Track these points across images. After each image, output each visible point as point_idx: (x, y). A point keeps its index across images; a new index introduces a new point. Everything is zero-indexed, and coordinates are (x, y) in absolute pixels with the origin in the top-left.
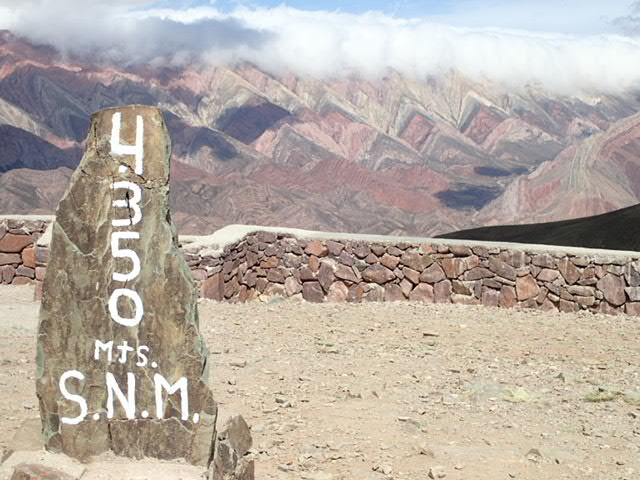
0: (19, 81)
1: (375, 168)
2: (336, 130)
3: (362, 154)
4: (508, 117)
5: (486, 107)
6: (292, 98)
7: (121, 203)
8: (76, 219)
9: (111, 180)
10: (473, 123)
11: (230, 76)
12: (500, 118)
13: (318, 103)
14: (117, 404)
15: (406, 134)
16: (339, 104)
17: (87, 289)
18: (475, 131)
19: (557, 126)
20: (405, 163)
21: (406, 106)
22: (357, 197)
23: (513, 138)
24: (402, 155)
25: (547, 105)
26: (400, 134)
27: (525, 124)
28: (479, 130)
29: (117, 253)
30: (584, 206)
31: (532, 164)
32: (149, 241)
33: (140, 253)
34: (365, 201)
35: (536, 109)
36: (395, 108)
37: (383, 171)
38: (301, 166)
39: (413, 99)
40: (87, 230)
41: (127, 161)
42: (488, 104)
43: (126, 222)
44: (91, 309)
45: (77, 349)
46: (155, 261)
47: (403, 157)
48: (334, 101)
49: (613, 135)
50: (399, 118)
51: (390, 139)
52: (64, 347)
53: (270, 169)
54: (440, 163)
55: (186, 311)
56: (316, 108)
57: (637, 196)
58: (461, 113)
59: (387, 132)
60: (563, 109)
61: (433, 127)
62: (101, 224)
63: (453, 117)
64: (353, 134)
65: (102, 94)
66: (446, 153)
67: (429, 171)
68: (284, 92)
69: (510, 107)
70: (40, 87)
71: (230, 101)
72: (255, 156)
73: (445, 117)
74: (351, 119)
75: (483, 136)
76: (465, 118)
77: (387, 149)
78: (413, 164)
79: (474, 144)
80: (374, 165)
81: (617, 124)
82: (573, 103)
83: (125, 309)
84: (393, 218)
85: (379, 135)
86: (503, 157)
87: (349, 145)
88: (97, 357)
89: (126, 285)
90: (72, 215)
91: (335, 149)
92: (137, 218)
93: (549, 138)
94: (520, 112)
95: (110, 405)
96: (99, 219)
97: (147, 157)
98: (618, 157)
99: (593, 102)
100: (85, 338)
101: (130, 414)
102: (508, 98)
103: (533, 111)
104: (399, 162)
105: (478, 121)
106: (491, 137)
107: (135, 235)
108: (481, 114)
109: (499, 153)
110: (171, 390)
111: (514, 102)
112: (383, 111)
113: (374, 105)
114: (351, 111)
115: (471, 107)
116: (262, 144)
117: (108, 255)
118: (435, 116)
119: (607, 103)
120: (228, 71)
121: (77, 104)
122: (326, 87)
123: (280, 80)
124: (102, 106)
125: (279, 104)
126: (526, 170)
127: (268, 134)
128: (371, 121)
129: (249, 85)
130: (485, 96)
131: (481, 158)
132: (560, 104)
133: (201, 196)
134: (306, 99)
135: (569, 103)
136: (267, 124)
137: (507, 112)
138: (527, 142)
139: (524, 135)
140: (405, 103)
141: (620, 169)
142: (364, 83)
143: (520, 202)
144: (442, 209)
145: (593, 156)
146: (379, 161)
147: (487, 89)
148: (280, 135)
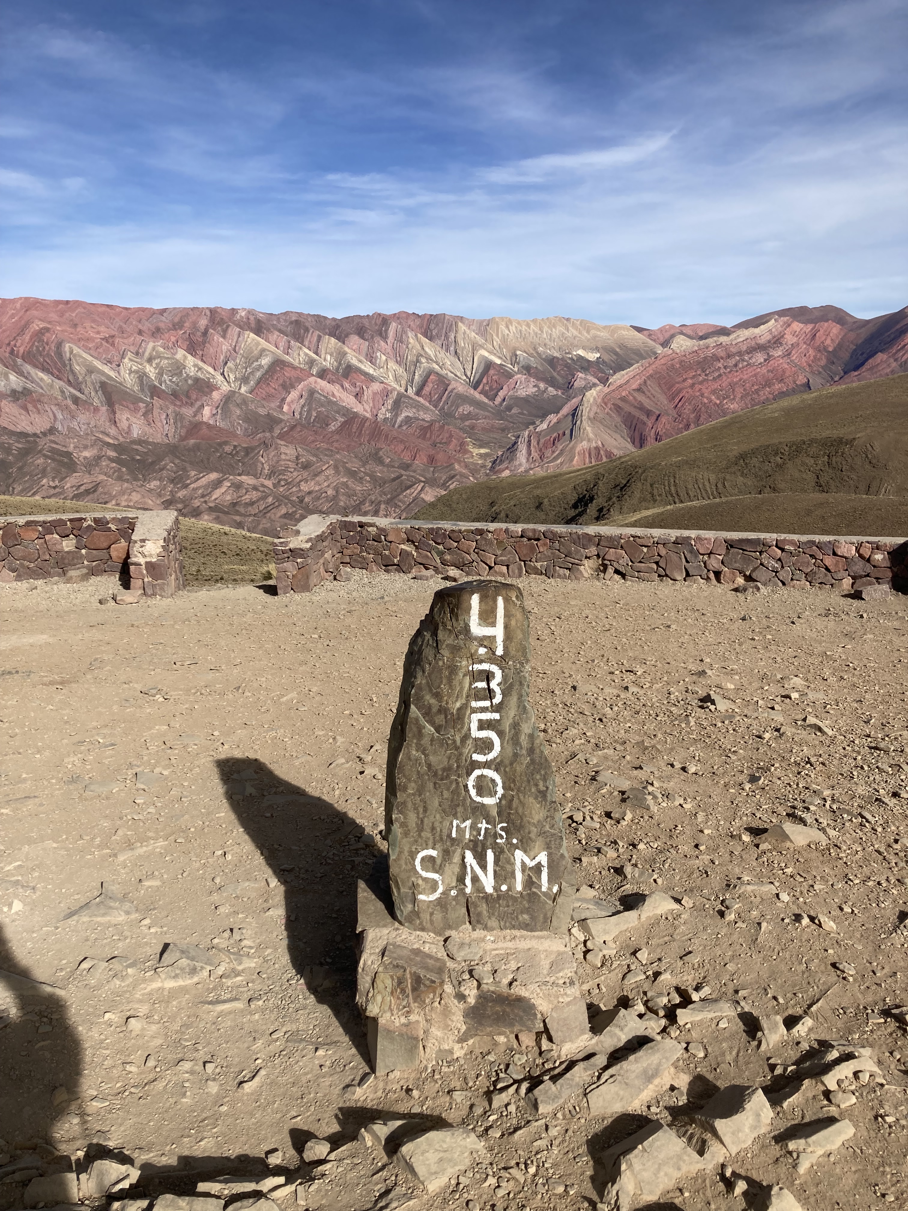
0: (47, 348)
1: (396, 426)
2: (358, 389)
3: (384, 413)
4: (517, 373)
5: (495, 363)
6: (315, 361)
7: (482, 685)
8: (433, 701)
9: (470, 662)
10: (485, 381)
11: (253, 340)
12: (509, 376)
13: (340, 364)
14: (475, 879)
15: (424, 392)
16: (360, 365)
17: (444, 770)
18: (487, 388)
19: (561, 381)
20: (423, 420)
21: (422, 365)
22: (381, 453)
23: (522, 393)
24: (421, 413)
25: (552, 361)
26: (418, 393)
27: (532, 380)
28: (491, 387)
29: (476, 733)
30: (587, 455)
31: (539, 417)
32: (511, 721)
33: (500, 734)
34: (388, 457)
35: (542, 365)
36: (412, 368)
37: (404, 428)
38: (327, 425)
39: (429, 358)
40: (444, 711)
41: (488, 642)
42: (498, 362)
43: (487, 703)
44: (448, 789)
45: (433, 829)
46: (515, 740)
47: (422, 415)
48: (354, 362)
49: (612, 388)
50: (416, 377)
51: (409, 398)
52: (420, 828)
53: (298, 428)
54: (456, 419)
55: (547, 788)
56: (337, 369)
57: (633, 443)
58: (473, 371)
59: (406, 391)
60: (567, 365)
61: (448, 385)
62: (458, 705)
63: (466, 375)
64: (375, 394)
65: (130, 360)
66: (460, 410)
67: (446, 427)
68: (306, 355)
69: (518, 364)
70: (68, 355)
71: (255, 364)
72: (282, 417)
73: (458, 374)
74: (371, 379)
75: (495, 391)
76: (478, 375)
77: (407, 407)
78: (432, 420)
79: (486, 400)
80: (396, 422)
81: (614, 377)
82: (575, 358)
83: (484, 786)
84: (414, 471)
85: (399, 394)
86: (513, 411)
87: (371, 405)
88: (454, 835)
89: (486, 765)
90: (428, 697)
91: (358, 408)
92: (498, 699)
93: (555, 393)
94: (527, 369)
95: (468, 881)
96: (457, 701)
97: (508, 637)
98: (618, 408)
99: (593, 356)
100: (442, 818)
101: (489, 889)
102: (516, 355)
103: (539, 367)
104: (419, 419)
105: (490, 379)
106: (501, 394)
107: (496, 716)
108: (492, 372)
109: (509, 408)
110: (531, 864)
111: (522, 359)
112: (401, 371)
113: (392, 365)
114: (371, 371)
115: (483, 365)
116: (289, 405)
117: (467, 736)
118: (450, 374)
119: (606, 358)
120: (252, 335)
121: (106, 369)
122: (346, 349)
123: (302, 343)
124: (131, 372)
125: (302, 366)
126: (534, 423)
127: (293, 395)
128: (391, 381)
129: (273, 348)
130: (495, 354)
131: (493, 413)
132: (563, 359)
133: (233, 456)
134: (328, 361)
135: (572, 359)
136: (293, 387)
137: (516, 369)
138: (534, 396)
139: (531, 390)
140: (421, 363)
141: (618, 419)
142: (382, 343)
143: (529, 453)
144: (459, 462)
145: (595, 409)
146: (400, 419)
147: (497, 347)
148: (305, 394)
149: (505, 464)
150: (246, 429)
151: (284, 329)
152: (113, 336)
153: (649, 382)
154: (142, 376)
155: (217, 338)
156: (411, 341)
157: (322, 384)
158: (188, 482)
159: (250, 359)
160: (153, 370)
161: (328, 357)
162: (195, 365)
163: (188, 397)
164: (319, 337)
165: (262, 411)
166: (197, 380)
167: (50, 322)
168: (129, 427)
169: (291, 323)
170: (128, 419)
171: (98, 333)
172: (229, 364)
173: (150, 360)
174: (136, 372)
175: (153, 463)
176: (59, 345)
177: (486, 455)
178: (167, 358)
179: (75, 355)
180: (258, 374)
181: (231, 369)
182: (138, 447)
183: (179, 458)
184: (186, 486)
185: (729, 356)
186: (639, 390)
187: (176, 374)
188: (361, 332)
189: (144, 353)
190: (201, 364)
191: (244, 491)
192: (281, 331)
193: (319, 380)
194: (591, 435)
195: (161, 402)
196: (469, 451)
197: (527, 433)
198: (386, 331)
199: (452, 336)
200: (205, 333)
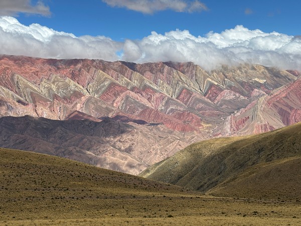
0: (7, 76)
1: (167, 113)
2: (149, 96)
3: (161, 107)
4: (225, 89)
6: (129, 83)
10: (209, 92)
11: (102, 74)
12: (221, 90)
13: (141, 84)
15: (180, 97)
16: (150, 85)
19: (247, 93)
20: (180, 110)
23: (228, 98)
25: (242, 84)
26: (177, 98)
27: (233, 92)
28: (212, 95)
30: (260, 128)
31: (236, 109)
35: (238, 85)
36: (175, 86)
37: (170, 114)
38: (134, 112)
39: (183, 82)
42: (216, 84)
47: (179, 108)
48: (148, 84)
49: (272, 96)
50: (177, 90)
51: (173, 100)
54: (195, 110)
56: (140, 87)
57: (284, 123)
58: (204, 88)
59: (172, 97)
60: (250, 86)
61: (192, 94)
63: (200, 90)
64: (157, 98)
65: (45, 82)
66: (198, 106)
67: (191, 114)
68: (126, 80)
69: (226, 85)
70: (16, 80)
71: (102, 84)
72: (113, 109)
73: (197, 89)
74: (155, 91)
75: (214, 98)
76: (206, 90)
77: (172, 104)
78: (183, 111)
79: (210, 102)
80: (166, 111)
81: (273, 91)
82: (254, 82)
84: (175, 135)
85: (168, 98)
86: (223, 107)
87: (155, 103)
91: (149, 105)
93: (244, 98)
94: (230, 87)
98: (275, 106)
99: (262, 81)
102: (225, 81)
103: (236, 86)
104: (177, 110)
105: (212, 92)
106: (218, 98)
108: (213, 88)
109: (221, 105)
111: (227, 83)
112: (169, 87)
113: (165, 85)
114: (156, 88)
115: (209, 85)
116: (117, 103)
119: (269, 82)
120: (101, 71)
121: (33, 87)
123: (124, 75)
124: (45, 88)
125: (123, 85)
126: (234, 112)
127: (119, 99)
128: (164, 92)
129: (110, 77)
130: (214, 80)
131: (213, 107)
132: (248, 83)
133: (89, 127)
134: (135, 83)
135: (252, 82)
136: (119, 95)
137: (225, 87)
138: (234, 100)
139: (232, 97)
140: (179, 84)
141: (275, 111)
142: (161, 75)
143: (231, 127)
144: (197, 130)
145: (263, 106)
146: (168, 110)
147: (215, 77)
148: (124, 99)
149: (220, 132)
150: (96, 114)
151: (115, 68)
152: (37, 72)
153: (291, 93)
154: (49, 89)
155: (85, 72)
156: (175, 74)
157: (132, 94)
158: (68, 139)
159: (100, 82)
160: (55, 87)
162: (74, 85)
163: (70, 99)
164: (132, 73)
165: (104, 106)
166: (75, 92)
167: (9, 65)
168: (42, 113)
169: (119, 66)
170: (42, 109)
171: (31, 70)
172: (90, 84)
173: (54, 83)
174: (47, 88)
175: (52, 129)
176: (13, 75)
177: (210, 127)
178: (62, 82)
179: (20, 80)
180: (103, 89)
181: (91, 87)
182: (46, 122)
183: (64, 127)
184: (67, 141)
186: (286, 97)
187: (65, 89)
188: (151, 71)
189: (51, 79)
190: (77, 84)
191: (93, 143)
192: (114, 70)
193: (131, 92)
194: (262, 119)
195: (58, 101)
196: (201, 125)
197: (230, 117)
198: (163, 69)
199: (194, 72)
200: (80, 71)
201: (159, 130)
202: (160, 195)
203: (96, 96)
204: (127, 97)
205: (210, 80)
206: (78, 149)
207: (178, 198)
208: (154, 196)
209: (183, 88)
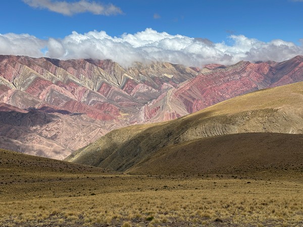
1: (89, 104)
2: (72, 89)
3: (84, 99)
4: (139, 83)
5: (130, 79)
6: (54, 78)
10: (126, 86)
11: (27, 69)
12: (136, 84)
13: (65, 79)
15: (101, 90)
16: (73, 79)
18: (127, 89)
19: (158, 86)
20: (100, 102)
22: (82, 116)
23: (142, 91)
24: (100, 99)
25: (154, 78)
26: (98, 91)
27: (146, 86)
28: (129, 88)
30: (169, 116)
31: (149, 100)
34: (85, 117)
36: (96, 81)
37: (92, 105)
38: (59, 104)
39: (103, 77)
42: (132, 78)
47: (100, 100)
48: (71, 78)
49: (179, 89)
50: (97, 84)
51: (94, 93)
53: (46, 105)
54: (114, 101)
56: (64, 81)
57: (188, 111)
58: (122, 82)
59: (93, 90)
60: (160, 80)
61: (111, 88)
63: (118, 84)
64: (80, 91)
66: (116, 98)
67: (110, 105)
68: (50, 75)
69: (140, 79)
71: (28, 79)
72: (39, 101)
73: (115, 83)
74: (78, 85)
75: (130, 90)
76: (123, 84)
77: (93, 96)
78: (104, 102)
79: (127, 94)
80: (88, 102)
81: (179, 85)
84: (96, 123)
86: (138, 98)
87: (78, 96)
91: (72, 97)
93: (155, 91)
94: (144, 82)
98: (181, 97)
99: (170, 76)
102: (139, 76)
103: (149, 81)
104: (98, 102)
105: (128, 85)
106: (133, 91)
108: (129, 82)
109: (136, 97)
112: (91, 82)
113: (87, 79)
114: (78, 82)
115: (125, 80)
116: (42, 96)
118: (112, 83)
119: (176, 77)
120: (26, 67)
122: (68, 73)
123: (48, 70)
125: (48, 80)
126: (147, 103)
127: (44, 92)
128: (87, 86)
129: (35, 72)
130: (130, 76)
131: (130, 99)
132: (158, 78)
133: (16, 118)
134: (60, 78)
135: (162, 77)
136: (44, 88)
137: (139, 81)
138: (147, 92)
139: (146, 90)
140: (100, 79)
141: (181, 101)
142: (83, 71)
143: (145, 115)
144: (115, 119)
145: (171, 97)
146: (90, 101)
147: (131, 73)
148: (49, 91)
149: (135, 120)
150: (23, 106)
151: (40, 64)
153: (193, 86)
155: (11, 67)
156: (95, 70)
157: (57, 87)
159: (25, 76)
161: (60, 76)
164: (56, 68)
165: (30, 99)
166: (1, 85)
169: (44, 62)
172: (16, 79)
177: (127, 116)
180: (29, 83)
181: (17, 81)
185: (225, 77)
186: (189, 90)
188: (74, 67)
190: (3, 79)
191: (21, 132)
192: (39, 65)
193: (55, 85)
194: (171, 108)
196: (119, 115)
197: (144, 107)
198: (85, 65)
199: (113, 68)
200: (6, 66)
201: (82, 119)
202: (84, 177)
203: (22, 89)
204: (52, 91)
205: (127, 75)
206: (6, 138)
207: (100, 178)
208: (78, 178)
209: (103, 82)
